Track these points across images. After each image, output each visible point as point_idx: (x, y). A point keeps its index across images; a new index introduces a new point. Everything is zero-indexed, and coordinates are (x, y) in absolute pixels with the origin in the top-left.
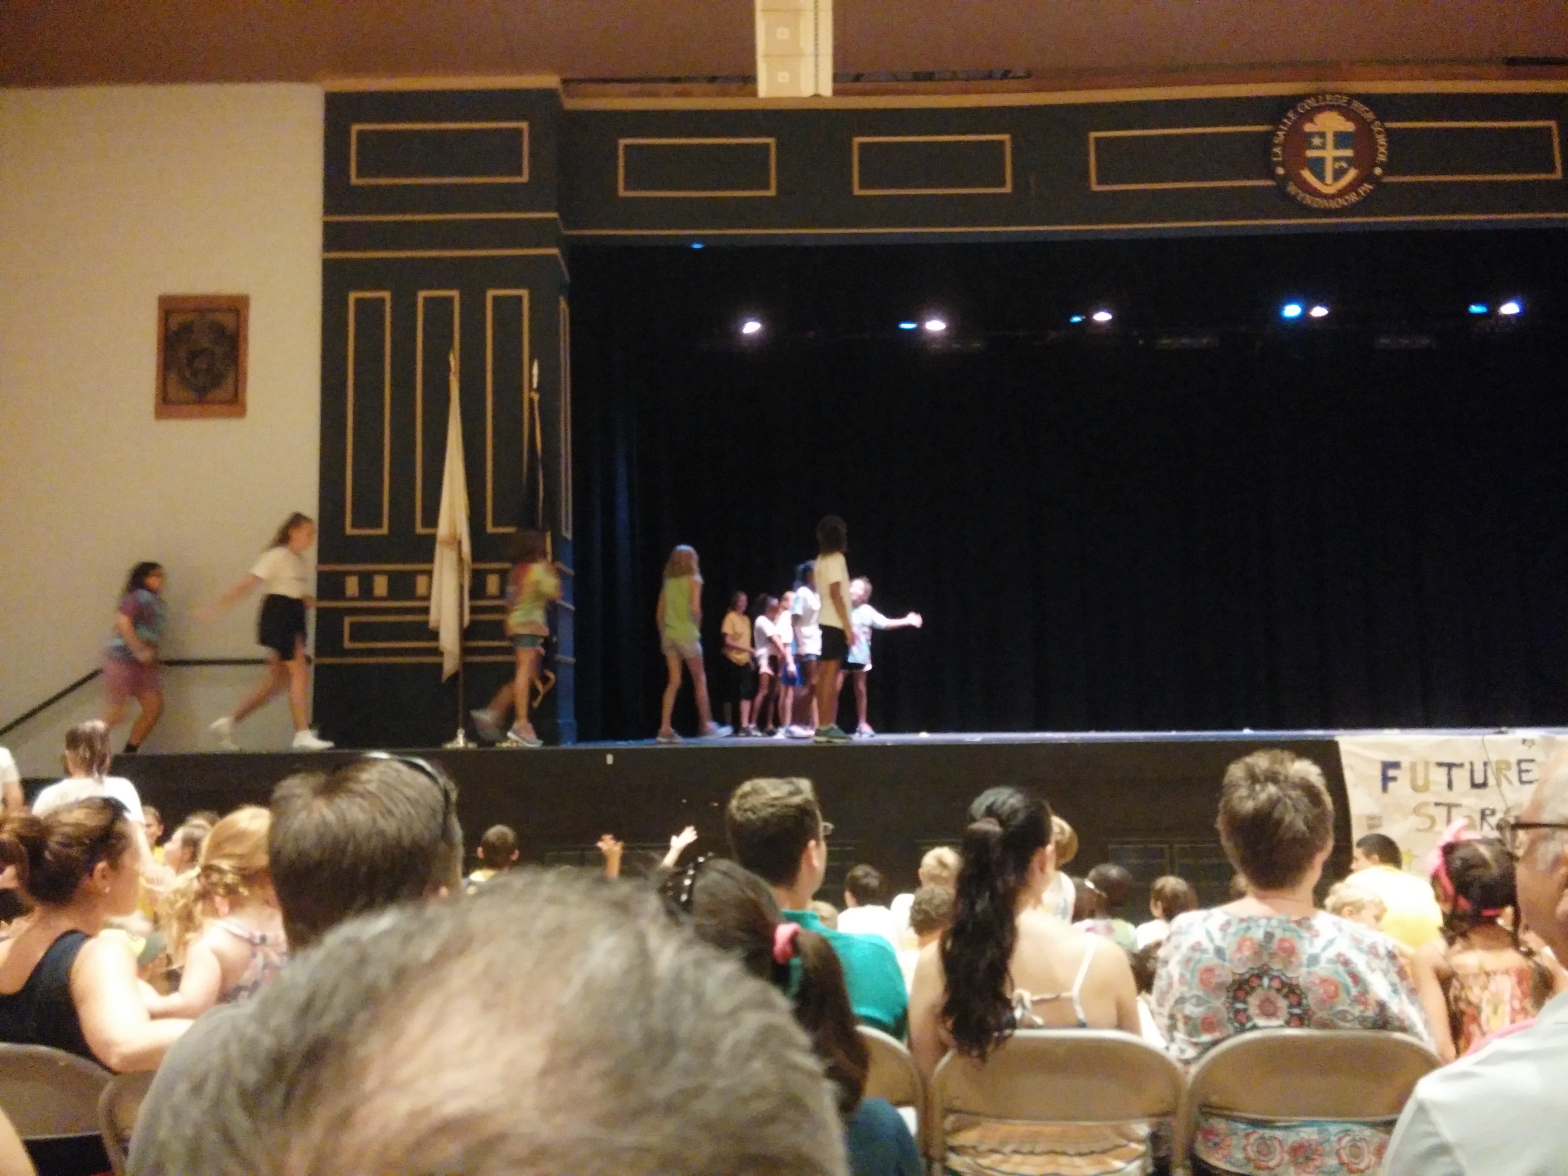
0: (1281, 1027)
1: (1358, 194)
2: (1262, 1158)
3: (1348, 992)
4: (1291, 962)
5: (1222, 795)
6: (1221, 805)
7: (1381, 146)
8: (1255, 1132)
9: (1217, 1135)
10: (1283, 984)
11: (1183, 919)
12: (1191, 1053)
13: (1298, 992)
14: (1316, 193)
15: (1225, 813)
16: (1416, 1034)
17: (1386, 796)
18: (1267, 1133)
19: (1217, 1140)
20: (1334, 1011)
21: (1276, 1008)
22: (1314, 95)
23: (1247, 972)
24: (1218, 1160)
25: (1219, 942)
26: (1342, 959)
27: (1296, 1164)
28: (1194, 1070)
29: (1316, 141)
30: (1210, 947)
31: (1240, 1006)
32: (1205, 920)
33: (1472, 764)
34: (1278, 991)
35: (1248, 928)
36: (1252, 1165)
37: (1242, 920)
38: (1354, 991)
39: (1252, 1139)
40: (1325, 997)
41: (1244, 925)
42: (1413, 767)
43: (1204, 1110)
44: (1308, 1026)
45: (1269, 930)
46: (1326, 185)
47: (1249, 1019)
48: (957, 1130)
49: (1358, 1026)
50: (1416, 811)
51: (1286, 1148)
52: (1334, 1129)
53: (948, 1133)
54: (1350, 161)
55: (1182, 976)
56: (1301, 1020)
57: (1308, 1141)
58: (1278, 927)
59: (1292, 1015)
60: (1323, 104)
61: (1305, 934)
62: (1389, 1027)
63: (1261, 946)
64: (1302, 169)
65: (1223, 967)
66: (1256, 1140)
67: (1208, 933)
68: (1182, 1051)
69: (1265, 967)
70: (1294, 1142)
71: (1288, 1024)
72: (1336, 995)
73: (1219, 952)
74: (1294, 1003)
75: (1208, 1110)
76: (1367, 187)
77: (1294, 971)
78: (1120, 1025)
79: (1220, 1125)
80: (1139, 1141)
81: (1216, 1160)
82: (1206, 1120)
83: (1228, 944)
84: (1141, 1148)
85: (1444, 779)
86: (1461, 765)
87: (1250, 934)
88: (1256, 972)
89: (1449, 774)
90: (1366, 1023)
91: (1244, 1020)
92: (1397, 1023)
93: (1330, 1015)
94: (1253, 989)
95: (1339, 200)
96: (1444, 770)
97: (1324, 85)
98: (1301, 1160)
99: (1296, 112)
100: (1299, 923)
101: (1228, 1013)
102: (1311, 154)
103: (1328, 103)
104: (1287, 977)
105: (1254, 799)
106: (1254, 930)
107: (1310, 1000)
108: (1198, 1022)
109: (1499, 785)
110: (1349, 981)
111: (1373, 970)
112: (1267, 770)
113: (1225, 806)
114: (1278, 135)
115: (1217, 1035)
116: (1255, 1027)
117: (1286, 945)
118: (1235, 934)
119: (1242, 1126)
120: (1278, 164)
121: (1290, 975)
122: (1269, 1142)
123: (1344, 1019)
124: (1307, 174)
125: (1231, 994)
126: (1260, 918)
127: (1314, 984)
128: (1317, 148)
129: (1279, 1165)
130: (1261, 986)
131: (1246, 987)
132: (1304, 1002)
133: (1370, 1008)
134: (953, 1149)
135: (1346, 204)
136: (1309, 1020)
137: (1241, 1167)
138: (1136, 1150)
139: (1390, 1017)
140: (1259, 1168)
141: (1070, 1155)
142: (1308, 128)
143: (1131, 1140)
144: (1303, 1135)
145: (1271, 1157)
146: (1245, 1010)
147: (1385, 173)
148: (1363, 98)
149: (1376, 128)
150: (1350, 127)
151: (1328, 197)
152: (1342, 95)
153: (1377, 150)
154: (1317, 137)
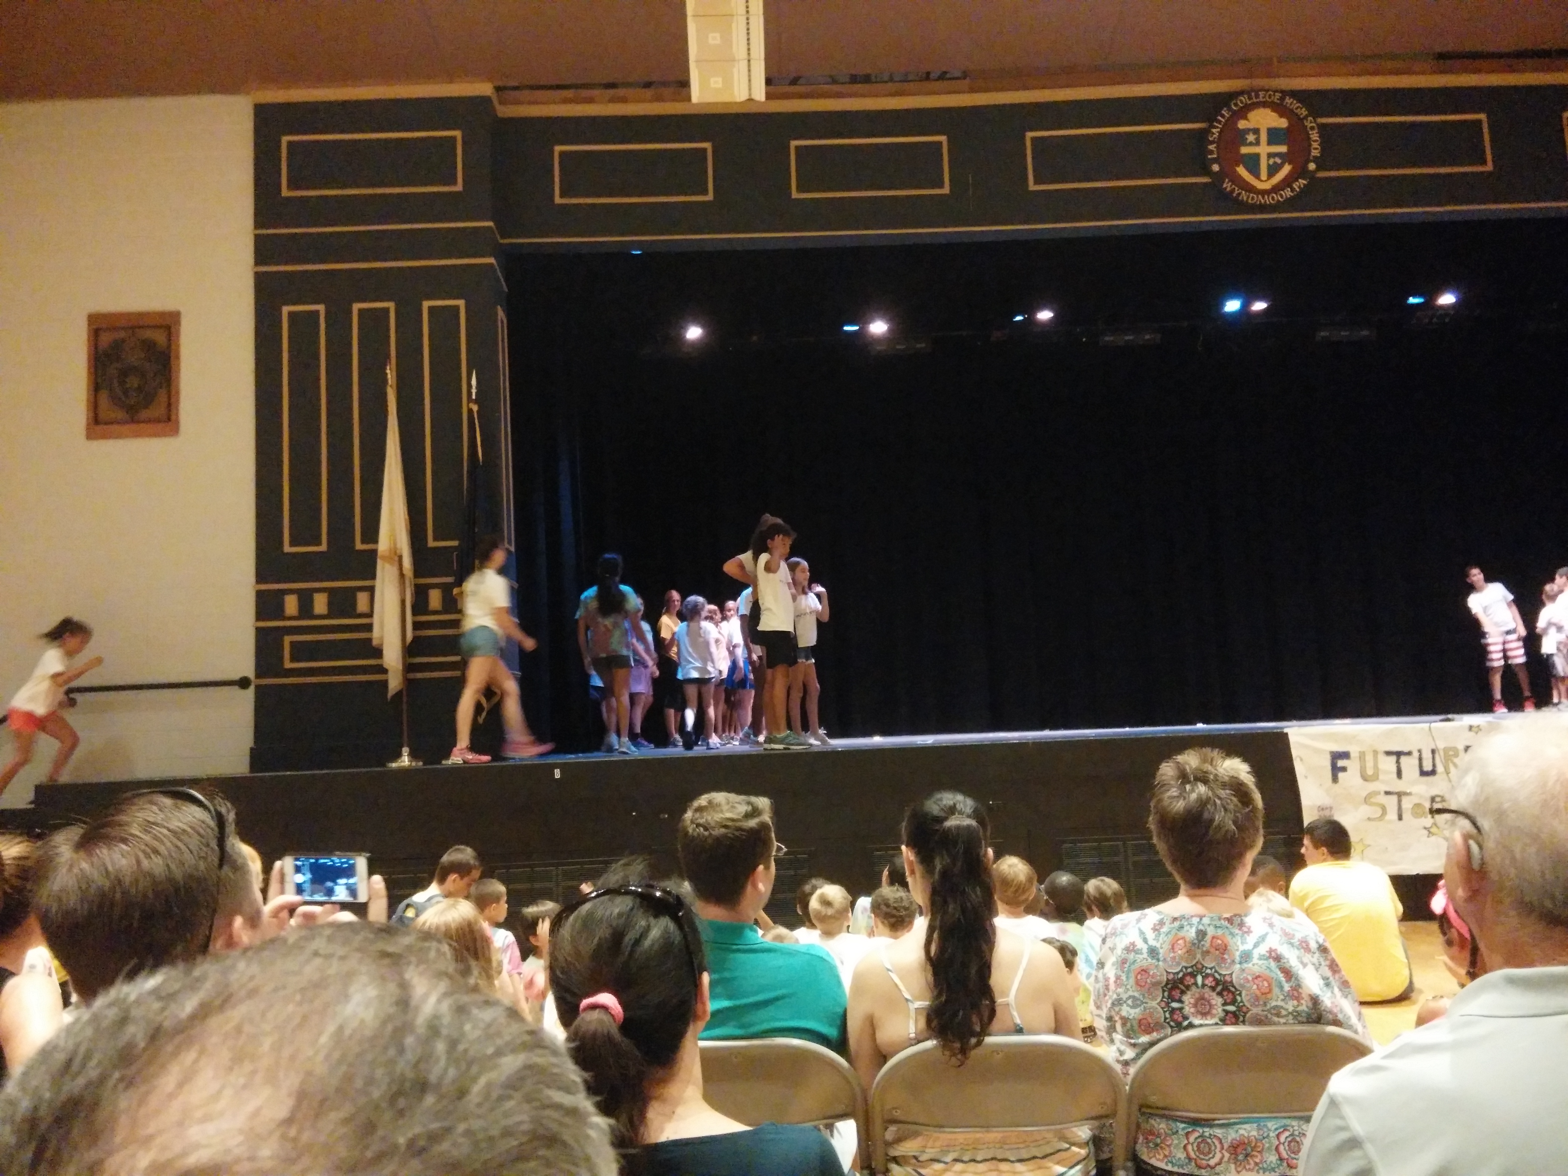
0: (1217, 1024)
1: (1293, 190)
2: (1202, 1156)
3: (1281, 988)
4: (1223, 959)
5: (1153, 795)
6: (1152, 804)
7: (1315, 141)
8: (1193, 1131)
9: (1159, 1136)
10: (1217, 982)
11: (1117, 920)
12: (1130, 1054)
13: (1233, 989)
14: (1250, 189)
15: (1156, 813)
16: (1350, 1027)
17: (1336, 786)
18: (1207, 1131)
19: (1158, 1141)
20: (1268, 1007)
21: (1211, 1006)
22: (1248, 92)
23: (1181, 970)
24: (1158, 1160)
25: (1152, 943)
26: (1273, 954)
27: (1236, 1161)
28: (1132, 1070)
29: (1251, 138)
30: (1145, 948)
31: (1175, 1005)
32: (1139, 920)
33: (1420, 751)
34: (1213, 989)
35: (1182, 927)
36: (1193, 1164)
37: (1175, 919)
38: (1287, 987)
39: (1192, 1139)
40: (1258, 992)
41: (1177, 924)
42: (1362, 756)
43: (1144, 1110)
44: (1244, 1022)
45: (1201, 927)
46: (1262, 181)
47: (1185, 1018)
48: (899, 1140)
49: (1292, 1021)
50: (1367, 800)
51: (1226, 1146)
52: (1272, 1125)
53: (888, 1144)
54: (1284, 157)
55: (1118, 978)
56: (1235, 1017)
57: (1248, 1137)
58: (1209, 925)
59: (1227, 1012)
60: (1255, 100)
61: (1237, 931)
62: (1322, 1021)
63: (1194, 944)
64: (1239, 166)
65: (1157, 966)
66: (1196, 1138)
67: (1142, 933)
68: (1121, 1053)
69: (1200, 966)
70: (1233, 1139)
71: (1224, 1021)
72: (1270, 991)
73: (1153, 952)
74: (1228, 1001)
75: (1149, 1111)
76: (1302, 182)
77: (1227, 969)
78: (1057, 1031)
79: (1161, 1126)
80: (1080, 1145)
81: (1157, 1161)
82: (1147, 1122)
83: (1162, 944)
84: (1083, 1152)
85: (1394, 768)
86: (1409, 753)
87: (1182, 934)
88: (1189, 970)
89: (1398, 762)
90: (1300, 1019)
91: (1180, 1019)
92: (1331, 1017)
93: (1263, 1011)
94: (1188, 987)
95: (1274, 195)
96: (1394, 758)
97: (1257, 82)
98: (1241, 1157)
99: (1230, 109)
100: (1230, 920)
101: (1165, 1012)
102: (1244, 150)
103: (1261, 100)
104: (1220, 975)
105: (1185, 799)
106: (1185, 929)
107: (1245, 998)
108: (1135, 1024)
109: (1447, 773)
110: (1281, 977)
111: (1305, 965)
112: (1196, 769)
113: (1155, 807)
114: (1213, 134)
115: (1155, 1036)
116: (1191, 1026)
117: (1219, 942)
118: (1169, 933)
119: (1183, 1125)
120: (1215, 161)
121: (1224, 973)
122: (1209, 1141)
123: (1278, 1015)
124: (1242, 171)
125: (1166, 994)
126: (1192, 916)
127: (1247, 979)
128: (1251, 144)
129: (1219, 1164)
130: (1196, 984)
131: (1181, 986)
132: (1238, 998)
133: (1303, 1002)
134: (895, 1160)
135: (1281, 199)
136: (1244, 1017)
137: (1182, 1166)
138: (1079, 1153)
139: (1324, 1010)
140: (1200, 1167)
141: (1012, 1162)
142: (1242, 124)
143: (1074, 1144)
144: (1242, 1132)
145: (1211, 1156)
146: (1181, 1009)
147: (1319, 168)
148: (1294, 94)
149: (1309, 123)
150: (1283, 123)
151: (1264, 193)
152: (1275, 91)
153: (1310, 145)
154: (1251, 134)
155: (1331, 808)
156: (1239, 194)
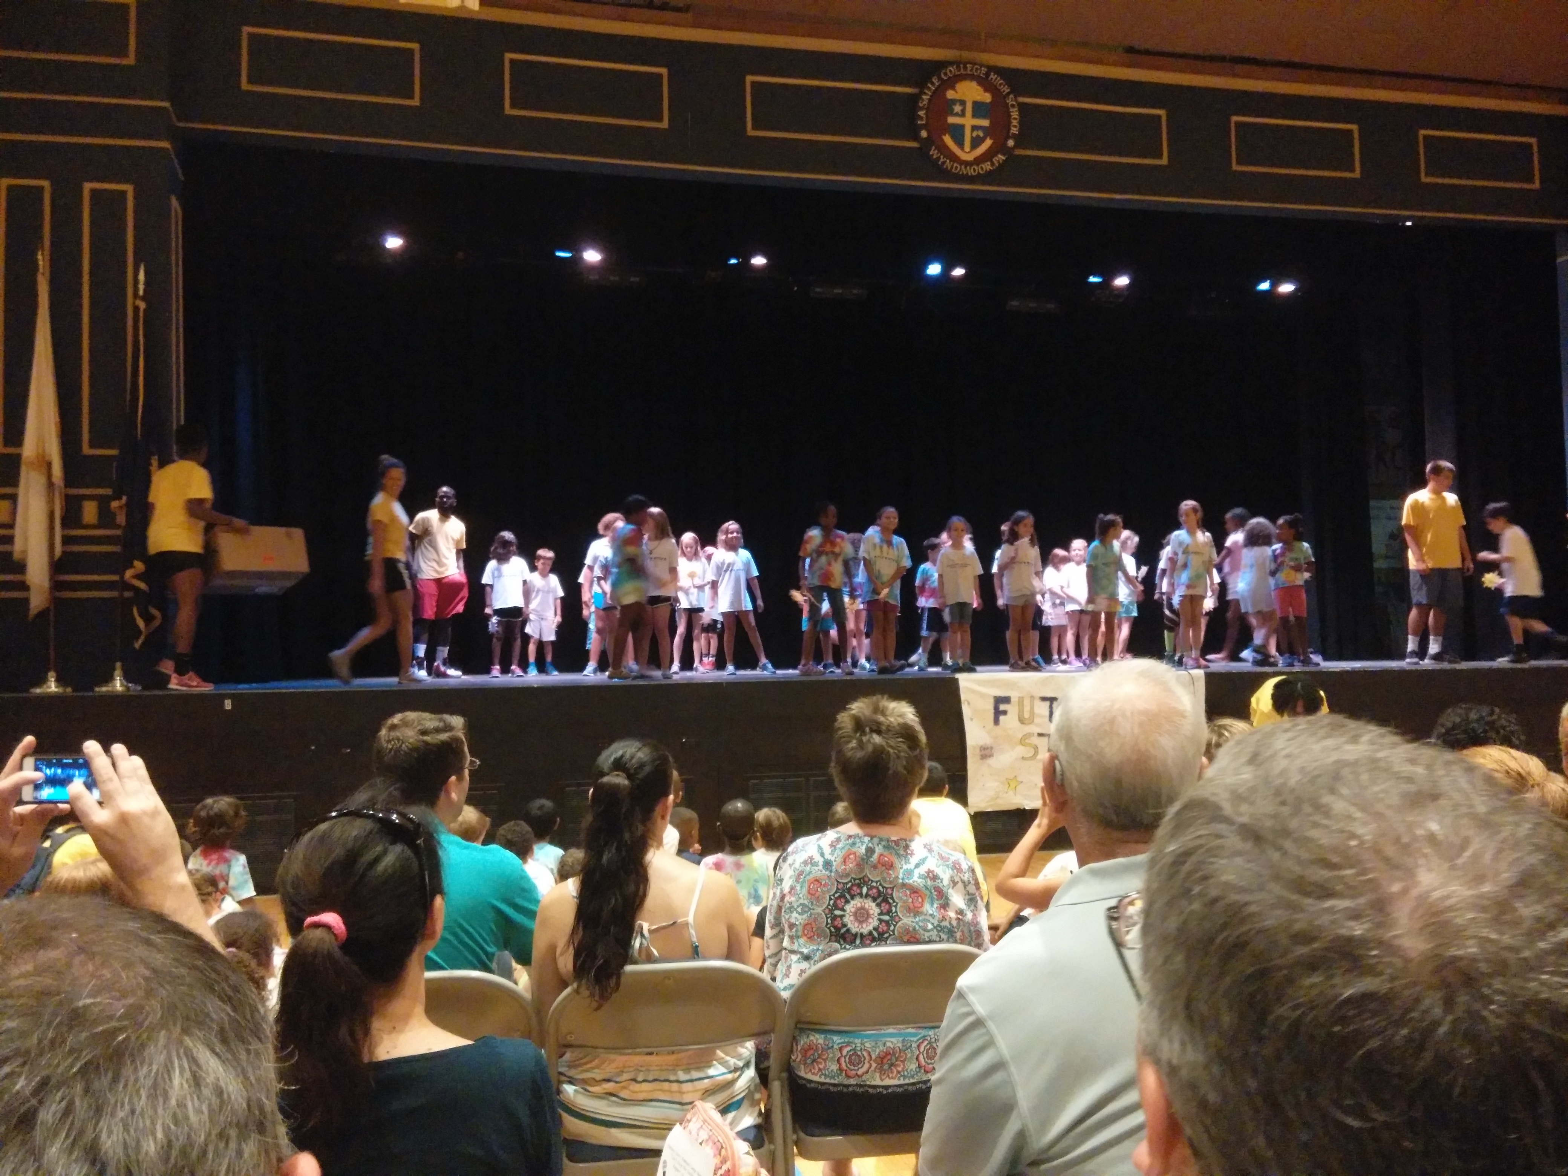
3: (932, 904)
7: (1015, 119)
10: (878, 893)
13: (889, 901)
14: (954, 158)
17: (997, 728)
22: (957, 63)
25: (828, 856)
26: (931, 875)
29: (957, 108)
31: (837, 913)
34: (872, 899)
36: (844, 1074)
37: (849, 837)
39: (845, 1051)
42: (1021, 700)
45: (870, 845)
46: (965, 152)
50: (1023, 741)
51: (874, 1057)
54: (988, 132)
58: (878, 844)
60: (962, 72)
61: (902, 852)
64: (944, 134)
66: (849, 1051)
67: (819, 848)
73: (827, 864)
74: (884, 911)
75: (804, 1026)
76: (1001, 157)
79: (819, 1040)
81: (813, 1076)
83: (836, 857)
85: (1047, 713)
87: (853, 850)
95: (976, 167)
96: (1047, 704)
97: (966, 55)
99: (940, 78)
100: (896, 843)
102: (951, 120)
103: (969, 73)
104: (882, 887)
107: (899, 909)
110: (934, 894)
114: (923, 100)
117: (886, 858)
118: (843, 848)
119: (838, 1039)
120: (923, 127)
122: (859, 1053)
124: (948, 140)
126: (863, 835)
128: (957, 115)
130: (858, 894)
131: (845, 896)
132: (893, 909)
135: (981, 172)
137: (834, 1077)
140: (849, 1077)
142: (950, 94)
144: (888, 1043)
145: (860, 1065)
147: (1016, 146)
148: (1000, 71)
149: (1010, 101)
150: (987, 98)
151: (967, 164)
152: (982, 65)
153: (1010, 122)
154: (958, 104)
155: (992, 748)
156: (944, 163)
